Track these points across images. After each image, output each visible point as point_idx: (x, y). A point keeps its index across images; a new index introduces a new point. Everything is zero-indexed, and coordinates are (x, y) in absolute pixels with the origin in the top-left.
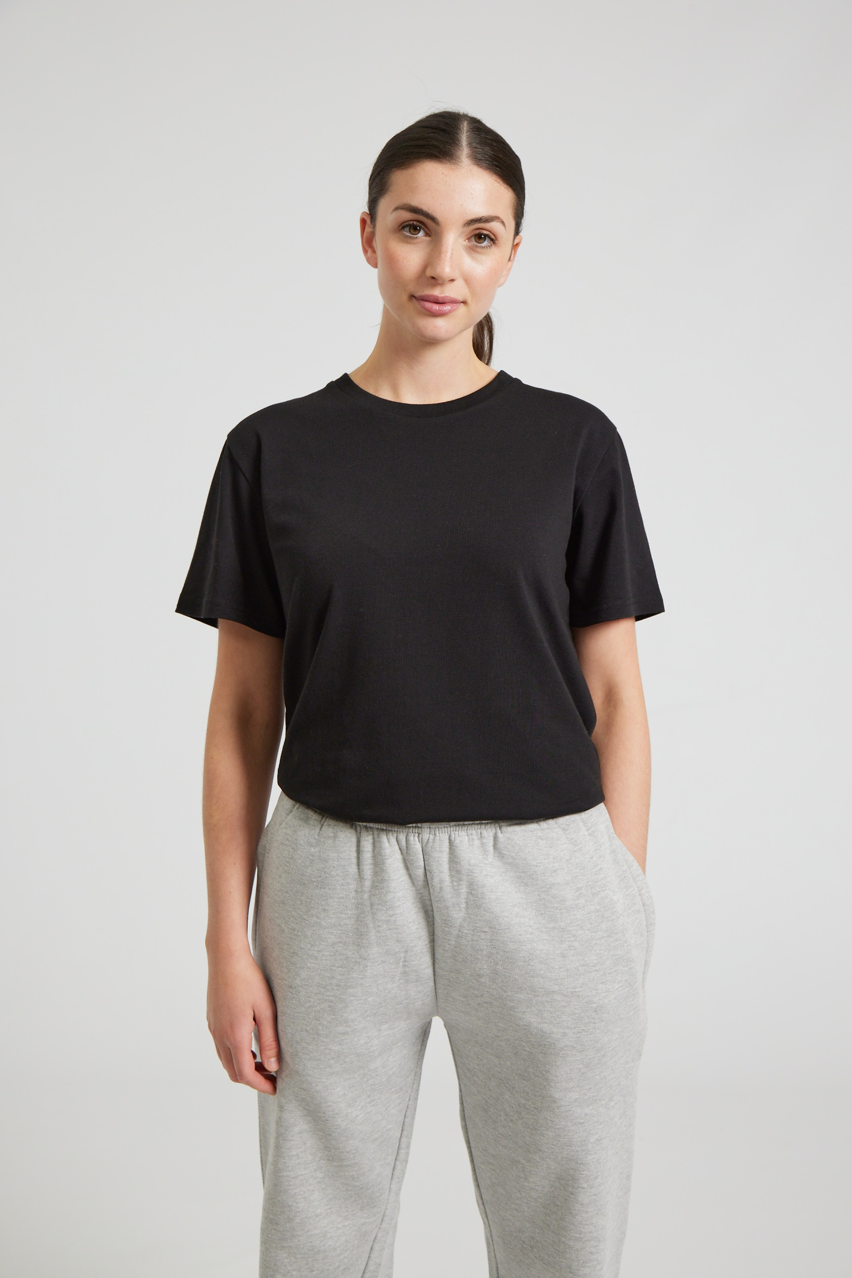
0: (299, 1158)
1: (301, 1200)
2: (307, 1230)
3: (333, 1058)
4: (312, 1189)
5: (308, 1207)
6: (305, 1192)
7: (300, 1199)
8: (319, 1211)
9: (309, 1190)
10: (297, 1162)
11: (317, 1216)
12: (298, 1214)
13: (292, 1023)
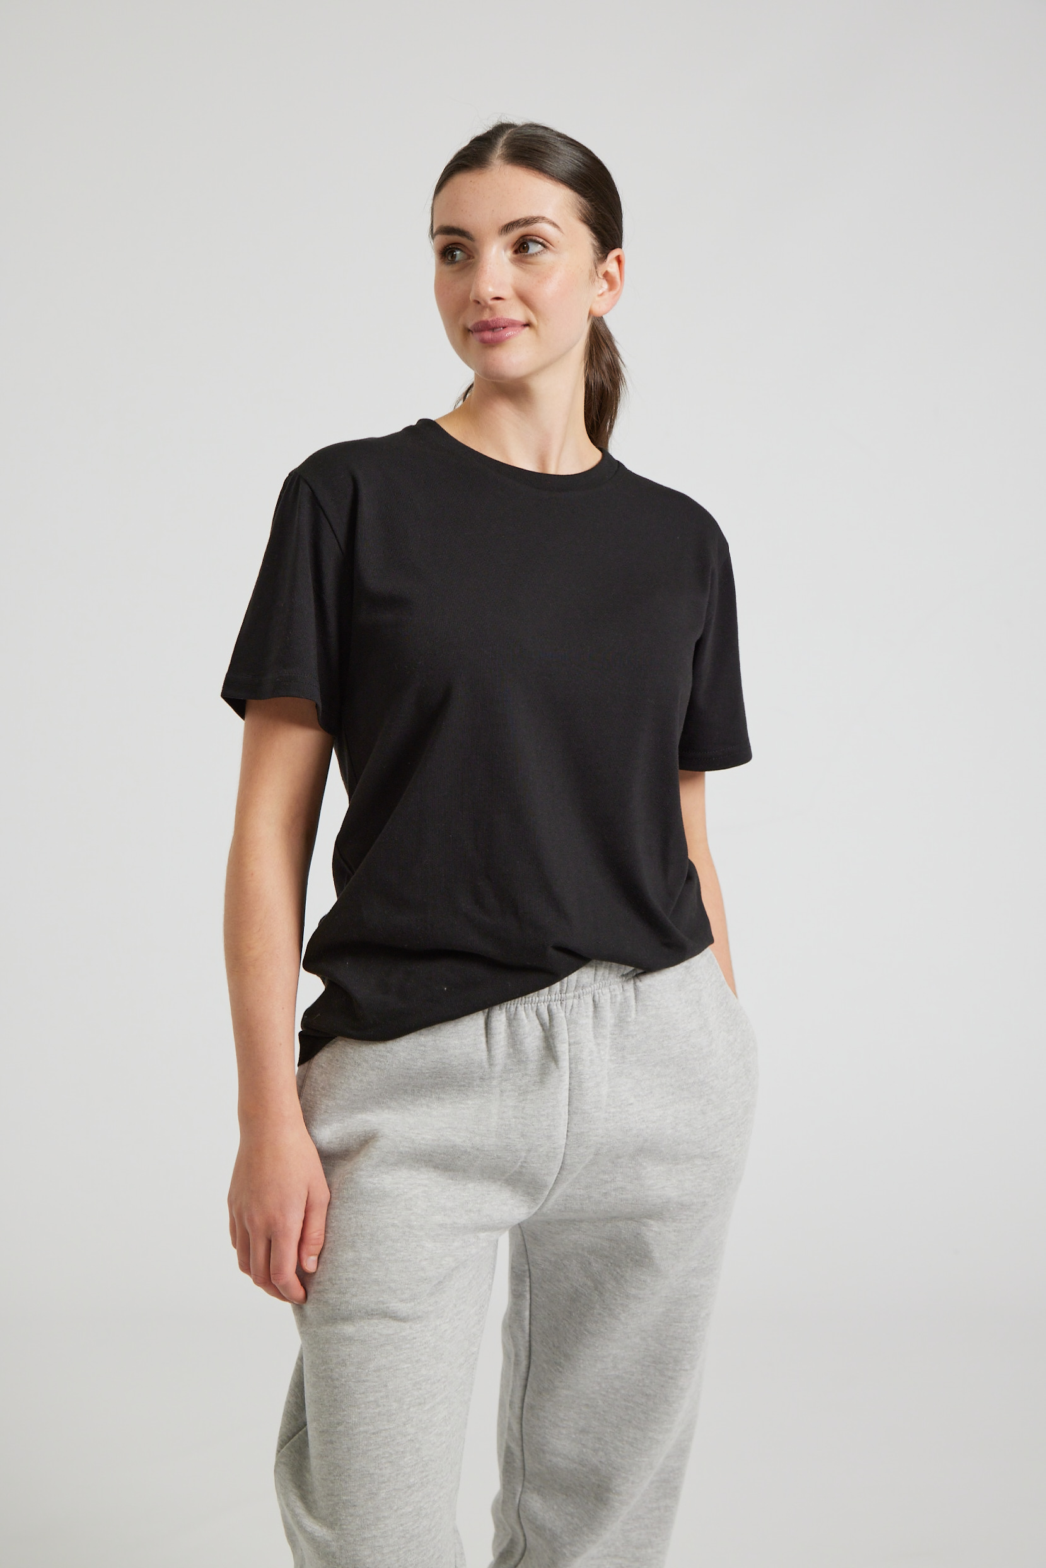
0: (378, 1406)
1: (386, 1466)
2: (395, 1507)
3: (426, 1259)
4: (402, 1450)
5: (397, 1475)
6: (391, 1454)
7: (385, 1463)
8: (412, 1480)
9: (397, 1452)
10: (377, 1411)
11: (409, 1487)
12: (384, 1485)
13: (373, 1220)
